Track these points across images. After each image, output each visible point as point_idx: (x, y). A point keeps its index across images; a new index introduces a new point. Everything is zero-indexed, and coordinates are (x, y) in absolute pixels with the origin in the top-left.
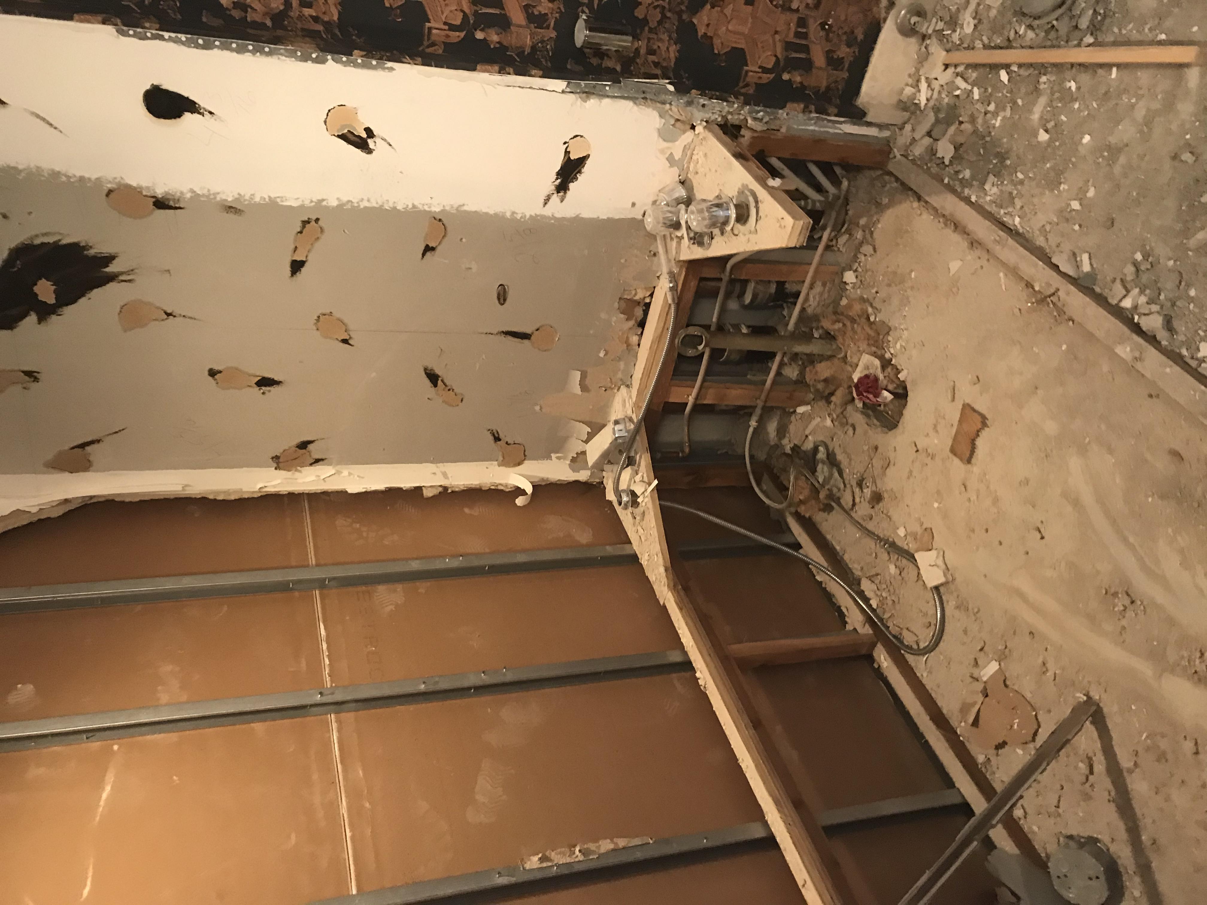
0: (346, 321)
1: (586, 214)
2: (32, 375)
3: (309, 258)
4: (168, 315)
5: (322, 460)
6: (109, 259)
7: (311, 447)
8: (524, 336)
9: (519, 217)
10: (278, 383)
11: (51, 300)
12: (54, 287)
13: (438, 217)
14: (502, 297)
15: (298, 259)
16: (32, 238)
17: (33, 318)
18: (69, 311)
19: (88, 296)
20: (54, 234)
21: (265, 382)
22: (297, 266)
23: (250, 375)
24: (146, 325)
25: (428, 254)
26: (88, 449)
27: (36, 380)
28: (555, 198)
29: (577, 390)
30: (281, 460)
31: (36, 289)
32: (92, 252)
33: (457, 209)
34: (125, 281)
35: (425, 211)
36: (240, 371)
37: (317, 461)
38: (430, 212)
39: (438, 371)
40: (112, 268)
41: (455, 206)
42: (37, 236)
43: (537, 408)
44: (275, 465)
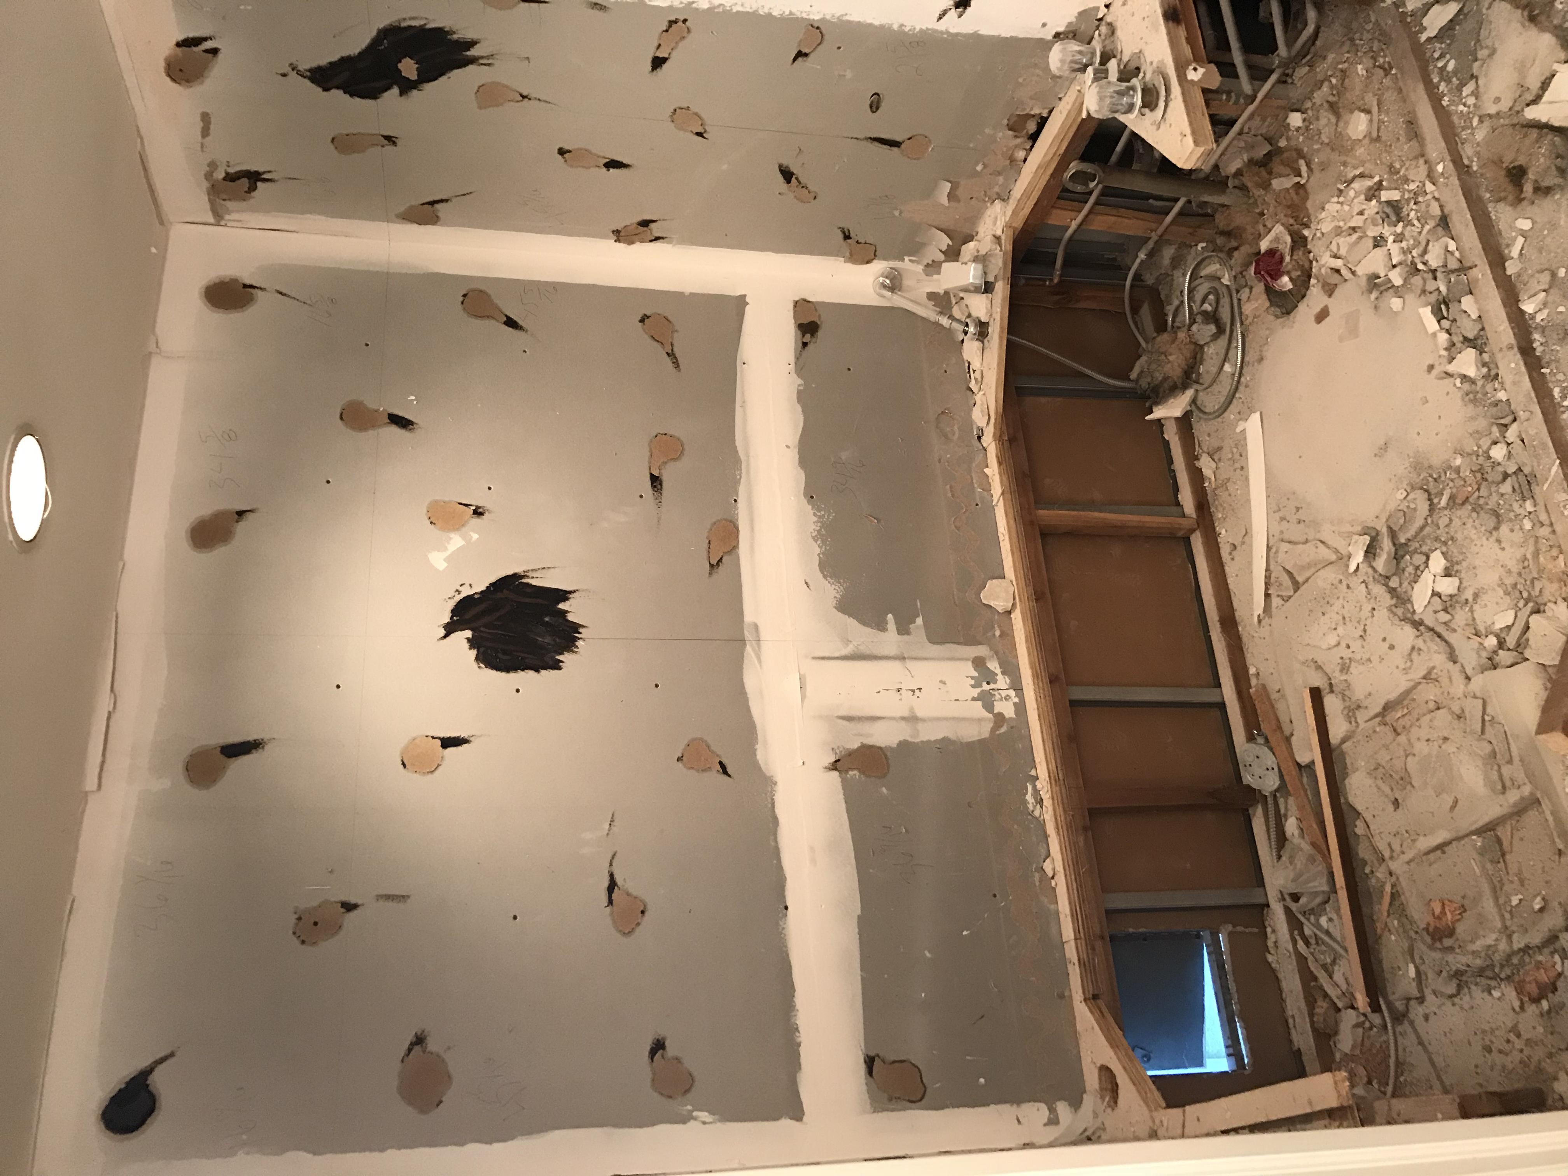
0: (703, 115)
1: (985, 31)
2: (390, 140)
3: (672, 55)
4: (524, 97)
5: (663, 238)
6: (472, 44)
7: (652, 225)
8: (893, 144)
9: (907, 29)
10: (626, 166)
11: (413, 76)
12: (416, 66)
13: (816, 25)
14: (875, 106)
15: (661, 56)
16: (399, 22)
17: (395, 90)
18: (430, 88)
19: (448, 75)
20: (422, 18)
21: (613, 164)
22: (658, 63)
23: (599, 157)
24: (502, 105)
25: (800, 59)
26: (438, 206)
27: (394, 144)
28: (953, 14)
29: (945, 201)
30: (622, 234)
31: (400, 66)
32: (455, 37)
33: (838, 18)
34: (485, 65)
35: (802, 18)
36: (590, 152)
37: (657, 239)
38: (809, 20)
39: (793, 169)
40: (473, 52)
41: (837, 15)
42: (405, 19)
43: (897, 213)
44: (615, 238)
